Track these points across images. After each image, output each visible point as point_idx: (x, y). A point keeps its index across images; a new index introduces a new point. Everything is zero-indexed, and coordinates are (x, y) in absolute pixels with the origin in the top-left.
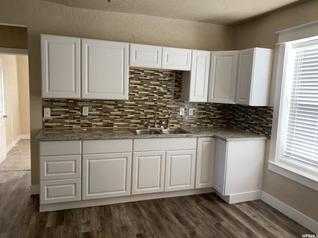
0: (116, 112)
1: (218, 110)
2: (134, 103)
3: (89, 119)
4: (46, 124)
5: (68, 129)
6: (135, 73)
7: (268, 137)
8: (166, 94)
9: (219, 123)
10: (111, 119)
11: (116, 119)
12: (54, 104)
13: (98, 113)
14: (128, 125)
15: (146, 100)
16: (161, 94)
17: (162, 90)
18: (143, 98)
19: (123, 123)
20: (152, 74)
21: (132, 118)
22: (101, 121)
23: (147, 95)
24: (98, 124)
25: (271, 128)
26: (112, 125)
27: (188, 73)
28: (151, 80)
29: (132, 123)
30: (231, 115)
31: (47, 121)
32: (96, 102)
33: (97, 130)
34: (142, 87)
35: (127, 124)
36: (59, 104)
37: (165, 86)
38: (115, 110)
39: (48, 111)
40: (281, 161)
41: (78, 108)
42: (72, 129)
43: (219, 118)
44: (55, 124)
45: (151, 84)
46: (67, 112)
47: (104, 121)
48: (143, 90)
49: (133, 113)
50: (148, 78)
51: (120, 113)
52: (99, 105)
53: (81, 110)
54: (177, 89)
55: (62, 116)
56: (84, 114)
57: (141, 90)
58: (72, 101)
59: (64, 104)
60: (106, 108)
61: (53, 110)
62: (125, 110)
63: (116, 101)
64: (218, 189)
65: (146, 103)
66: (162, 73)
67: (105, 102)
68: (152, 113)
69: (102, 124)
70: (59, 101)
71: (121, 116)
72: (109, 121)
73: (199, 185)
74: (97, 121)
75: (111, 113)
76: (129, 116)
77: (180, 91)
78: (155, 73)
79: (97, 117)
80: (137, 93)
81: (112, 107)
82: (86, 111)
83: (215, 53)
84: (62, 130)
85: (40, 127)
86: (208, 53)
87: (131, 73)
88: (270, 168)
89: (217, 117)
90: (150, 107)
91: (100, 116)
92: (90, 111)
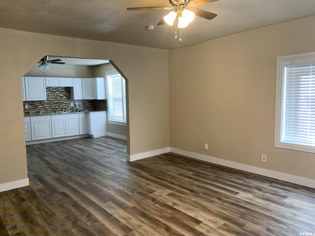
2: (49, 102)
3: (28, 110)
6: (48, 89)
7: (107, 111)
8: (63, 97)
10: (39, 110)
11: (41, 110)
16: (61, 97)
17: (61, 95)
18: (53, 99)
19: (44, 111)
20: (56, 89)
21: (48, 109)
22: (34, 111)
23: (54, 98)
25: (107, 108)
26: (39, 112)
27: (72, 88)
28: (56, 91)
29: (48, 111)
32: (31, 102)
35: (46, 111)
37: (62, 93)
38: (40, 105)
40: (111, 119)
45: (56, 93)
48: (53, 96)
49: (48, 106)
50: (54, 90)
52: (33, 103)
54: (68, 95)
56: (26, 108)
57: (51, 96)
60: (36, 105)
62: (45, 105)
63: (40, 101)
64: (89, 133)
65: (54, 102)
66: (60, 88)
67: (35, 102)
68: (58, 106)
71: (43, 108)
73: (81, 133)
74: (32, 111)
75: (38, 107)
77: (70, 95)
78: (57, 88)
83: (83, 79)
86: (80, 79)
87: (46, 89)
88: (109, 122)
90: (56, 103)
91: (33, 108)
92: (29, 106)
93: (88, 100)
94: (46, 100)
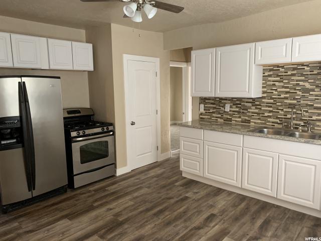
0: (253, 110)
2: (272, 101)
3: (230, 115)
4: (201, 116)
5: (214, 122)
8: (313, 90)
10: (249, 116)
11: (253, 117)
12: (207, 101)
13: (237, 109)
14: (265, 124)
15: (286, 98)
16: (307, 91)
17: (307, 85)
18: (283, 96)
19: (259, 121)
20: (294, 69)
21: (269, 117)
22: (240, 117)
23: (287, 93)
24: (237, 119)
26: (249, 122)
28: (294, 75)
29: (269, 122)
31: (201, 114)
32: (236, 100)
33: (236, 125)
34: (282, 84)
35: (264, 122)
36: (209, 101)
37: (312, 81)
38: (252, 108)
39: (202, 106)
41: (222, 105)
42: (217, 122)
44: (207, 117)
45: (293, 80)
46: (214, 108)
47: (242, 117)
48: (283, 87)
49: (270, 111)
50: (289, 73)
51: (257, 111)
52: (238, 102)
53: (224, 107)
55: (211, 111)
56: (226, 110)
57: (279, 87)
58: (218, 99)
59: (213, 101)
60: (244, 105)
61: (206, 106)
62: (262, 108)
65: (286, 101)
66: (307, 66)
67: (243, 100)
69: (240, 120)
70: (209, 99)
71: (259, 114)
72: (247, 118)
74: (236, 117)
75: (249, 110)
76: (266, 114)
79: (237, 113)
80: (276, 90)
81: (250, 104)
82: (227, 108)
84: (210, 122)
85: (197, 118)
90: (292, 106)
91: (239, 112)
92: (231, 107)
94: (260, 95)
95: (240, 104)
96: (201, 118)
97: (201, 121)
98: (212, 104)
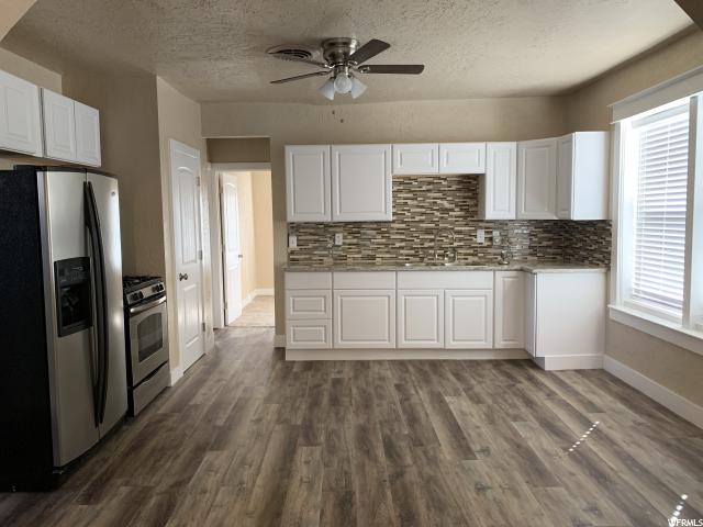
0: (379, 239)
1: (545, 232)
2: (404, 226)
3: (343, 250)
4: (292, 257)
6: (404, 184)
7: (608, 267)
8: (452, 210)
9: (549, 254)
10: (374, 250)
11: (379, 250)
12: (301, 230)
13: (355, 241)
14: (396, 258)
15: (422, 221)
16: (445, 211)
17: (446, 205)
18: (417, 218)
19: (389, 256)
20: (430, 183)
21: (402, 248)
22: (359, 252)
23: (422, 214)
24: (355, 256)
25: (609, 253)
26: (374, 258)
27: (483, 175)
28: (428, 191)
29: (402, 255)
30: (568, 239)
31: (292, 253)
32: (352, 225)
33: (354, 264)
34: (415, 202)
35: (394, 256)
36: (306, 230)
37: (450, 198)
38: (378, 237)
39: (293, 240)
40: (626, 304)
41: (330, 235)
43: (547, 247)
44: (303, 257)
45: (429, 198)
46: (316, 241)
47: (363, 252)
48: (418, 207)
49: (402, 240)
50: (424, 188)
51: (384, 241)
52: (357, 229)
53: (333, 238)
54: (469, 202)
55: (310, 246)
56: (337, 243)
57: (413, 206)
58: (323, 226)
59: (313, 230)
60: (364, 234)
61: (300, 238)
62: (392, 237)
63: (378, 223)
64: (529, 348)
65: (421, 225)
66: (445, 179)
67: (364, 225)
68: (432, 240)
69: (360, 256)
70: (306, 226)
71: (387, 245)
72: (370, 253)
73: (500, 344)
74: (354, 253)
75: (372, 240)
76: (398, 245)
77: (476, 205)
78: (434, 181)
79: (354, 246)
80: (409, 211)
81: (374, 232)
82: (339, 239)
83: (522, 143)
84: (310, 265)
85: (285, 260)
86: (513, 145)
87: (399, 183)
88: (612, 316)
89: (545, 243)
90: (428, 231)
91: (357, 245)
92: (344, 238)
93: (538, 223)
94: (391, 218)
95: (359, 233)
96: (293, 260)
97: (293, 265)
98: (311, 234)
